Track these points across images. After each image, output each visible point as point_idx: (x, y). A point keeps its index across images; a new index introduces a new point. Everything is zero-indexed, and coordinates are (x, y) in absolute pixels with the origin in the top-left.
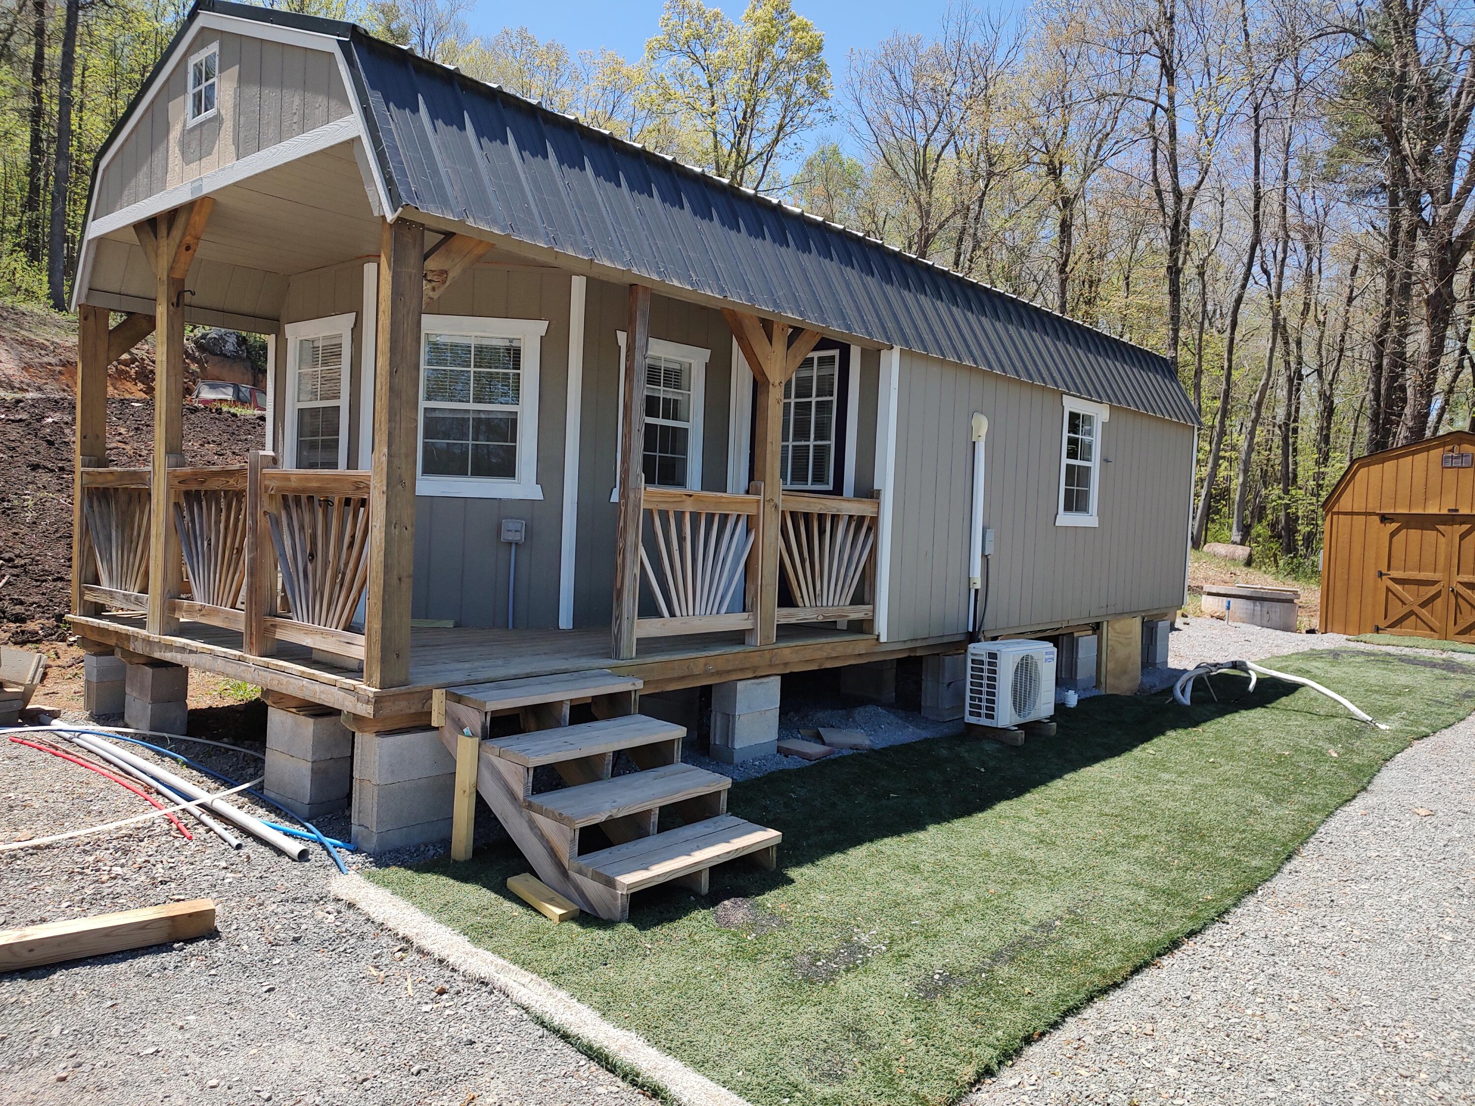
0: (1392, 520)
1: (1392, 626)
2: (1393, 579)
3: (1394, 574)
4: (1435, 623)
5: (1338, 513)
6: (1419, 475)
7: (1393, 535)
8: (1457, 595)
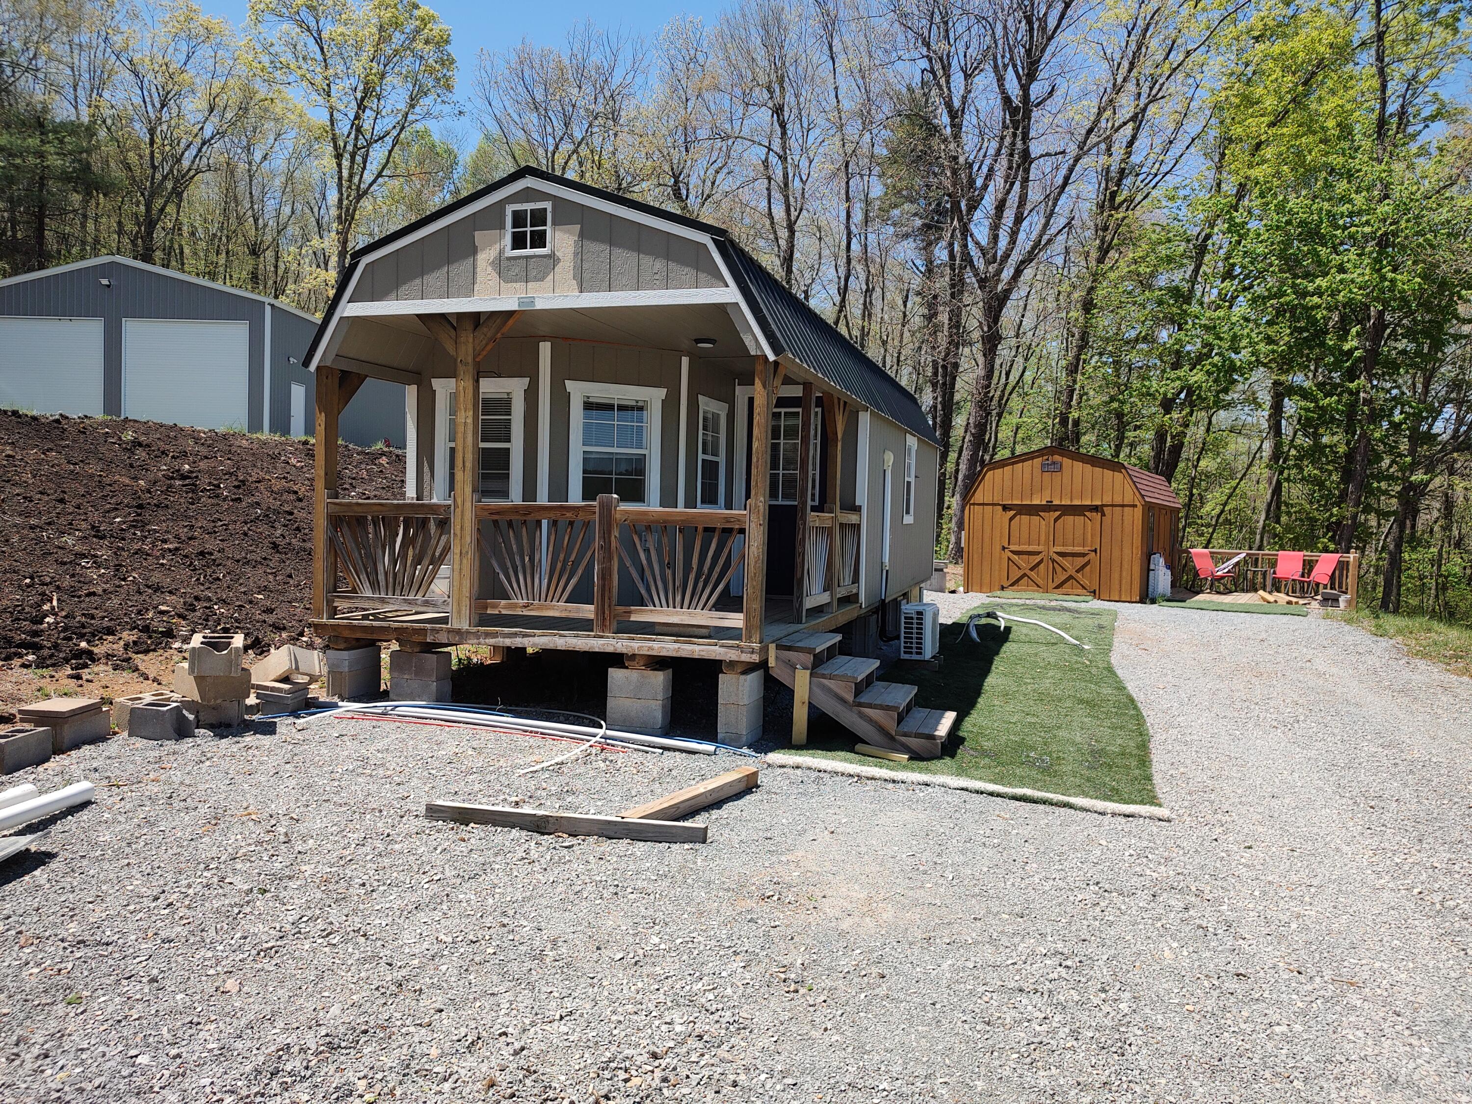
0: (1011, 509)
1: (1012, 585)
2: (1012, 552)
3: (1013, 548)
4: (1040, 581)
5: (974, 504)
6: (1027, 475)
7: (1011, 519)
8: (1053, 561)
